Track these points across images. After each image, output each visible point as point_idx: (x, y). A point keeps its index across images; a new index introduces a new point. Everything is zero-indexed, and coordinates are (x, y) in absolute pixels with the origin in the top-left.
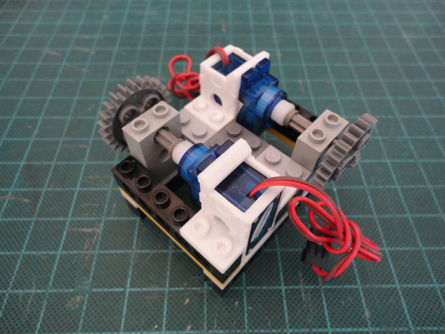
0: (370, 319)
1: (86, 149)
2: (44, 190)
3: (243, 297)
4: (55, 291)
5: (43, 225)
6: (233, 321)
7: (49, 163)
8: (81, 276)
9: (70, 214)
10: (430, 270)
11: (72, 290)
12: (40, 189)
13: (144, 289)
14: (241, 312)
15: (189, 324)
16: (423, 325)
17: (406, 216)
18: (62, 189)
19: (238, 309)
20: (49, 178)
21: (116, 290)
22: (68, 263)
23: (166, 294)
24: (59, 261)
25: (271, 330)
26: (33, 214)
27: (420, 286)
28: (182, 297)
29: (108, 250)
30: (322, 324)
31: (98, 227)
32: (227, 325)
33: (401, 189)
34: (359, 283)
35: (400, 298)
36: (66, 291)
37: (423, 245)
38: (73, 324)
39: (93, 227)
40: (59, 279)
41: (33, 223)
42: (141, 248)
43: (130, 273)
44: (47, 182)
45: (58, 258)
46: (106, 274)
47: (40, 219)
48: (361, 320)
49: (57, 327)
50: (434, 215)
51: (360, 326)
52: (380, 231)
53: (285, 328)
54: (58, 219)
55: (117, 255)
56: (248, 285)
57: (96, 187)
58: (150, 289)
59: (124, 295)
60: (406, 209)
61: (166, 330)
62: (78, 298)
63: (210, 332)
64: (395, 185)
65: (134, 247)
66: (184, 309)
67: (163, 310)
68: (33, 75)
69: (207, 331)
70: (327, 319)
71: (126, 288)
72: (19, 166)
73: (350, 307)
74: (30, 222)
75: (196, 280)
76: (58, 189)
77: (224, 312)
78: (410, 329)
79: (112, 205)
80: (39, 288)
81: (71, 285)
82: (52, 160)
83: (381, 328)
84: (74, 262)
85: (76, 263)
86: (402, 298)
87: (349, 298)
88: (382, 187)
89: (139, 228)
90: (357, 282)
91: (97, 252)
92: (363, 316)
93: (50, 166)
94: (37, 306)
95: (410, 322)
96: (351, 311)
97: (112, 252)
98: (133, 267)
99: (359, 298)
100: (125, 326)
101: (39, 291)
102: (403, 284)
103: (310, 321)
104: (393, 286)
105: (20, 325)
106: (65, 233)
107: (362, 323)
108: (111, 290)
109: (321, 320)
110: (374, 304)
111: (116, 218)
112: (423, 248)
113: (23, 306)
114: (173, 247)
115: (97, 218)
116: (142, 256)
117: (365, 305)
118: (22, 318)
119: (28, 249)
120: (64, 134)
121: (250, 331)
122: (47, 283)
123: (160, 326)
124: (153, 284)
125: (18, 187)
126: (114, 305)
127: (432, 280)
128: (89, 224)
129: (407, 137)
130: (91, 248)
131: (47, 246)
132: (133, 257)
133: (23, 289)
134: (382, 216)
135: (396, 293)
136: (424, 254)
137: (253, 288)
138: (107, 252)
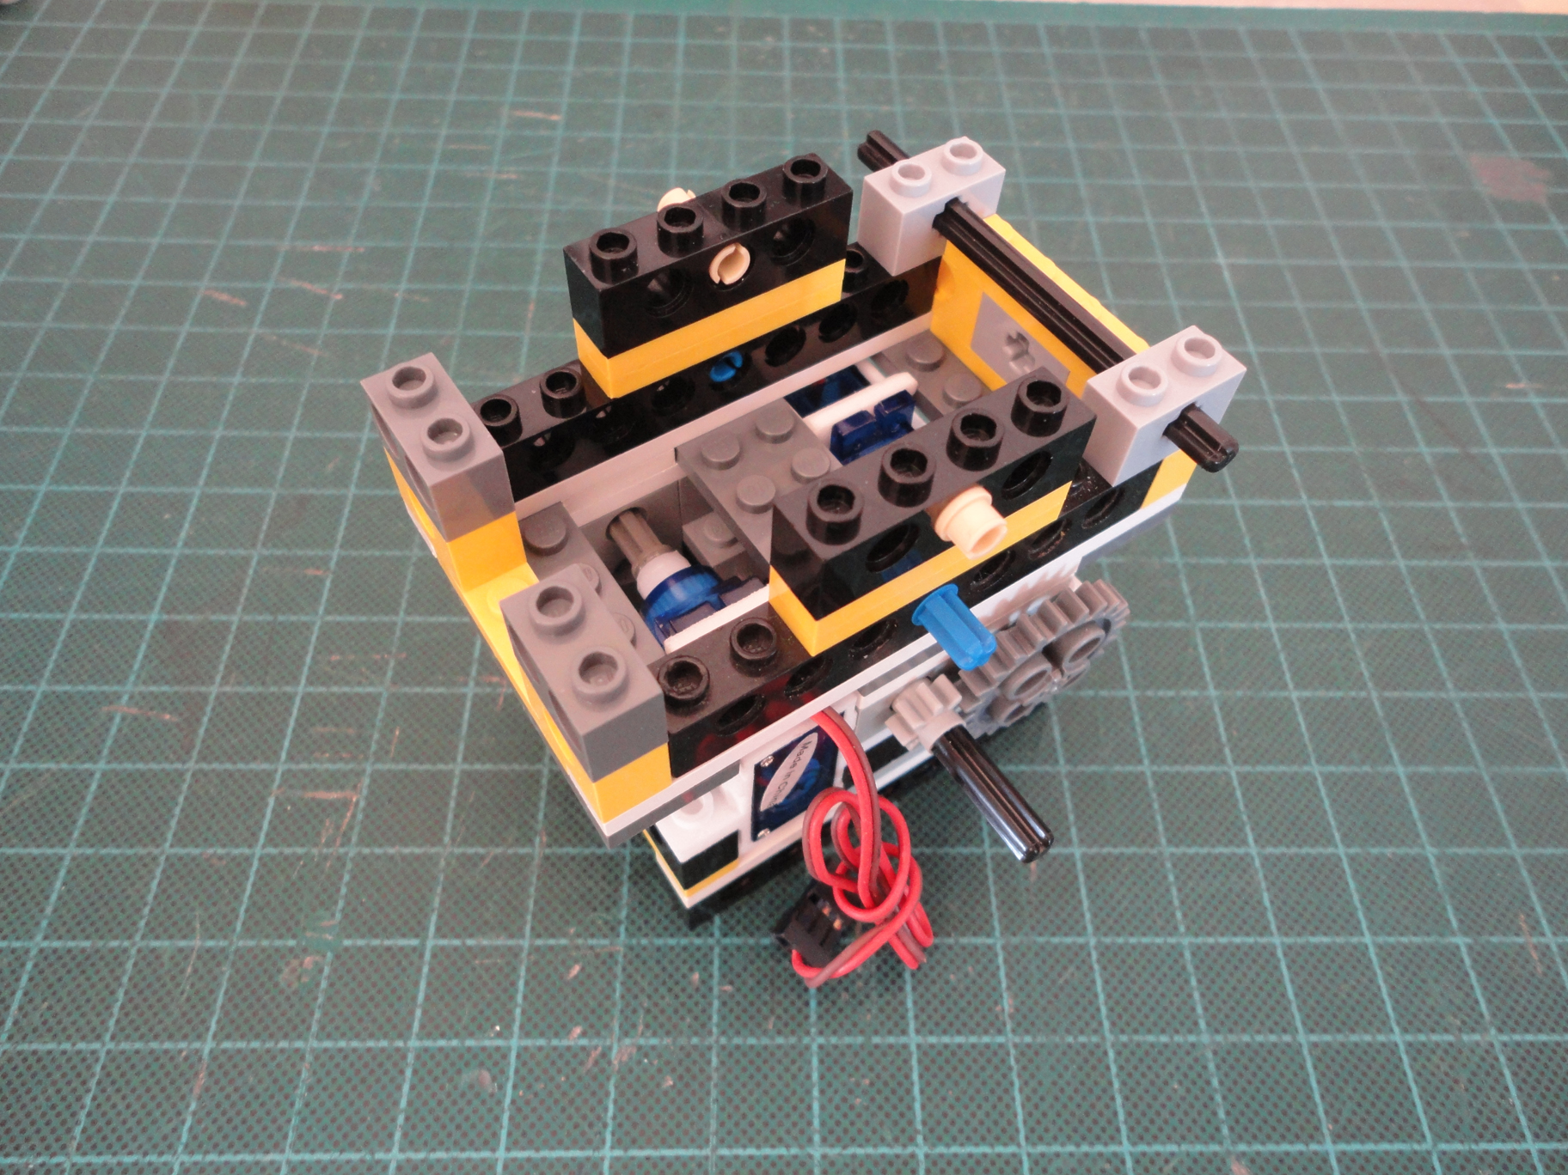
0: (1011, 1016)
1: (322, 581)
2: (214, 690)
3: (711, 962)
4: (251, 943)
5: (216, 781)
6: (682, 1018)
7: (224, 618)
8: (314, 910)
9: (284, 756)
10: (1176, 903)
11: (291, 943)
12: (203, 689)
13: (470, 942)
14: (704, 996)
15: (577, 1024)
16: (1136, 1031)
17: (1140, 768)
18: (260, 689)
19: (697, 990)
20: (224, 657)
21: (402, 942)
22: (282, 878)
23: (524, 955)
24: (258, 871)
25: (772, 1038)
26: (188, 753)
27: (1145, 940)
28: (563, 962)
29: (381, 846)
30: (896, 1025)
31: (355, 787)
32: (668, 1026)
33: (1137, 698)
34: (997, 933)
35: (1091, 968)
36: (278, 943)
37: (1169, 842)
38: (297, 1021)
39: (342, 788)
40: (258, 916)
41: (188, 776)
42: (465, 842)
43: (436, 903)
44: (221, 667)
45: (256, 864)
46: (376, 903)
47: (204, 766)
48: (991, 1017)
49: (259, 1028)
50: (1211, 768)
51: (986, 1032)
52: (1070, 805)
53: (808, 1033)
54: (253, 766)
55: (404, 858)
56: (725, 935)
57: (348, 683)
58: (485, 942)
59: (421, 956)
60: (1143, 750)
61: (520, 1038)
62: (308, 960)
63: (627, 1041)
64: (1124, 687)
65: (447, 839)
66: (567, 990)
67: (517, 991)
68: (171, 363)
69: (619, 1040)
70: (911, 1014)
71: (425, 939)
72: (144, 624)
73: (968, 989)
74: (181, 774)
75: (600, 922)
76: (250, 689)
77: (663, 997)
78: (1103, 1038)
79: (392, 731)
80: (212, 937)
81: (289, 929)
82: (233, 610)
83: (1034, 1037)
84: (294, 876)
85: (301, 878)
86: (1096, 967)
87: (969, 969)
88: (1091, 693)
89: (460, 793)
90: (993, 928)
91: (352, 851)
92: (998, 1008)
93: (226, 626)
94: (208, 978)
95: (1106, 1024)
96: (969, 997)
97: (391, 851)
98: (444, 890)
99: (992, 968)
100: (422, 1027)
101: (210, 943)
102: (1106, 935)
103: (869, 1017)
104: (1081, 940)
105: (168, 1021)
106: (271, 801)
107: (992, 1024)
108: (387, 943)
109: (896, 1017)
110: (1027, 982)
111: (402, 766)
112: (1169, 850)
113: (173, 978)
114: (545, 839)
115: (351, 766)
116: (468, 862)
117: (1004, 985)
118: (172, 1007)
119: (178, 841)
120: (262, 536)
121: (723, 1040)
122: (229, 924)
123: (508, 1027)
124: (492, 929)
125: (144, 683)
126: (396, 977)
127: (1176, 928)
128: (335, 781)
129: (1177, 559)
130: (338, 842)
131: (227, 835)
132: (443, 863)
133: (171, 937)
134: (1081, 768)
135: (1083, 954)
136: (1169, 865)
137: (737, 941)
138: (378, 851)
